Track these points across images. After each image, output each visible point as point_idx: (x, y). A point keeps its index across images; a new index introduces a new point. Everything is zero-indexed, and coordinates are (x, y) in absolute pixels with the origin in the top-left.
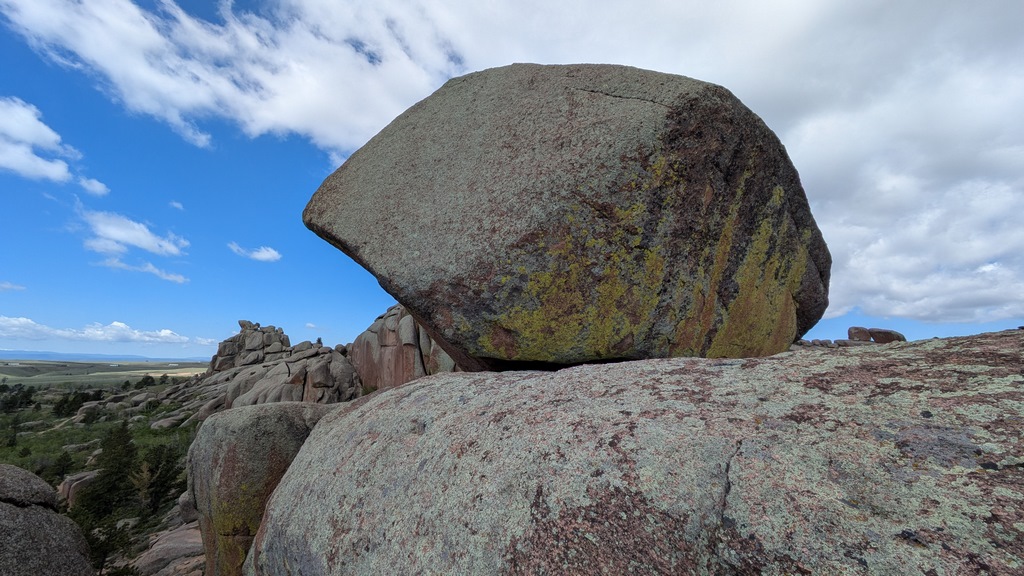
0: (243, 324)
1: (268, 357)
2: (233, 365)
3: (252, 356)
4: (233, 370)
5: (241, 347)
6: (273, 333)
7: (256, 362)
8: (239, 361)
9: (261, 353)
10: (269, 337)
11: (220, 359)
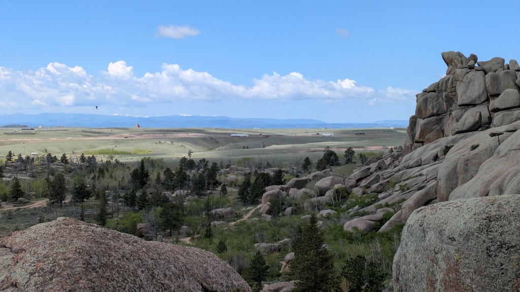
0: (449, 59)
1: (497, 117)
2: (442, 133)
3: (470, 117)
4: (443, 142)
5: (450, 100)
6: (501, 73)
7: (478, 126)
8: (451, 125)
9: (484, 111)
10: (495, 79)
11: (421, 122)
